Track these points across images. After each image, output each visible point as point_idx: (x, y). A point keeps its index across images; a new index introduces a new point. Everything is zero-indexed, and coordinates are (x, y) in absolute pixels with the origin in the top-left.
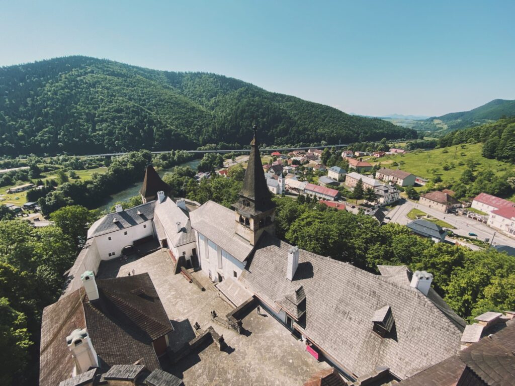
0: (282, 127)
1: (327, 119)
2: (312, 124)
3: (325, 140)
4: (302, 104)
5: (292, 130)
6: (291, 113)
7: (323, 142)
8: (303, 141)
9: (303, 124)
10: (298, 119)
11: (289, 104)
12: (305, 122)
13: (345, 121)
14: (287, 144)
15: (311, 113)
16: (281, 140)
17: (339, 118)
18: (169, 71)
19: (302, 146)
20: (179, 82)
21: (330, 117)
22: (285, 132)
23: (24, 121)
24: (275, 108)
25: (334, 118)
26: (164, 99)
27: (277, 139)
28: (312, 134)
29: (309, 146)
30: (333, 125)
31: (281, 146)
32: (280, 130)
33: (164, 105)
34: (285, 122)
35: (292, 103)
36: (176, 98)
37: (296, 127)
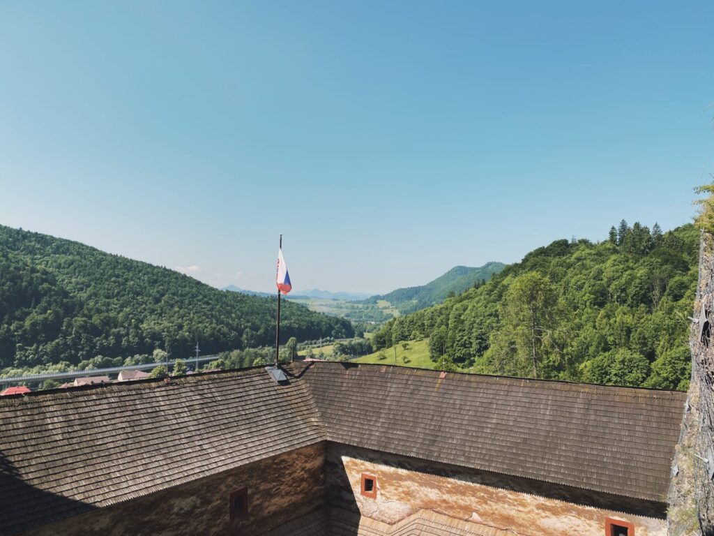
0: (41, 317)
1: (166, 297)
2: (127, 310)
3: (162, 347)
4: (99, 263)
5: (70, 325)
6: (69, 282)
7: (158, 352)
8: (104, 351)
9: (104, 308)
10: (90, 297)
11: (62, 259)
12: (108, 304)
13: (208, 304)
14: (55, 362)
15: (124, 284)
16: (36, 350)
17: (194, 296)
19: (100, 366)
21: (174, 294)
22: (51, 330)
24: (17, 269)
25: (182, 295)
27: (21, 349)
28: (127, 334)
29: (122, 363)
30: (182, 312)
31: (36, 369)
32: (34, 325)
34: (49, 304)
35: (70, 257)
37: (84, 316)
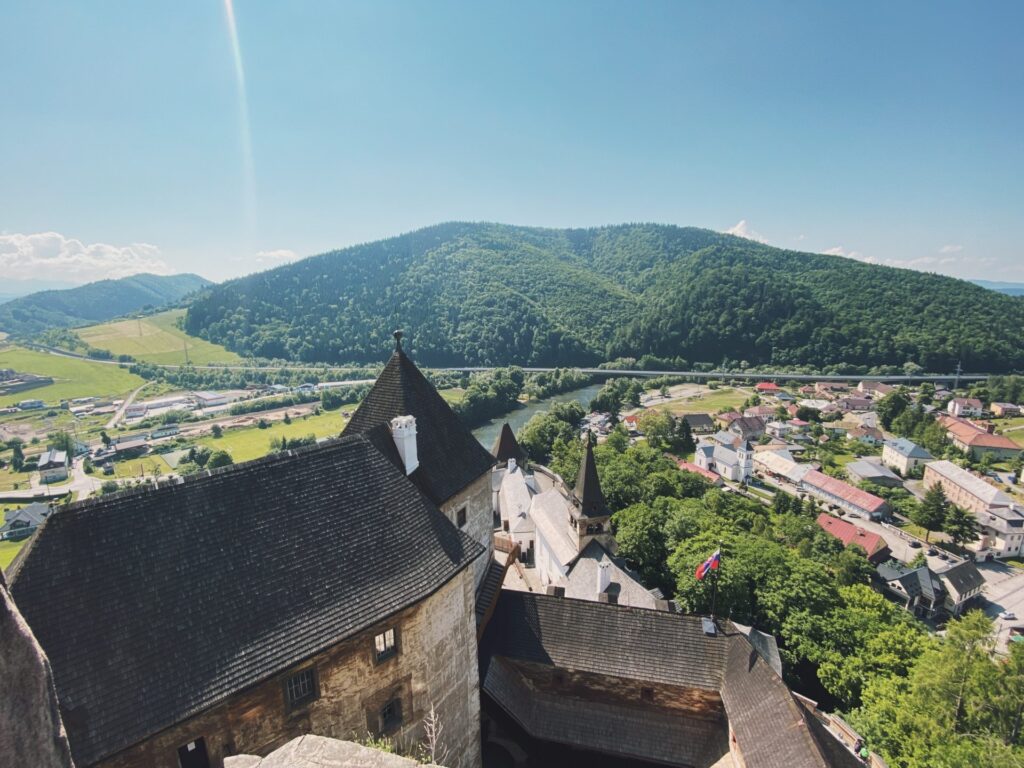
0: (793, 327)
1: (930, 307)
2: (881, 320)
3: (916, 360)
4: (855, 275)
5: (818, 334)
6: (822, 295)
7: (910, 365)
8: (849, 359)
9: (855, 319)
10: (842, 308)
11: (820, 273)
12: (860, 315)
13: (988, 313)
14: (803, 364)
15: (881, 294)
16: (788, 353)
17: (968, 305)
18: (574, 228)
19: (841, 372)
20: (588, 246)
21: (942, 303)
22: (801, 338)
23: (380, 318)
24: (779, 287)
25: (952, 304)
26: (558, 281)
27: (776, 351)
28: (876, 345)
29: (866, 372)
30: (949, 323)
31: (786, 368)
32: (787, 333)
33: (556, 291)
34: (802, 315)
35: (827, 272)
36: (578, 276)
37: (833, 326)
